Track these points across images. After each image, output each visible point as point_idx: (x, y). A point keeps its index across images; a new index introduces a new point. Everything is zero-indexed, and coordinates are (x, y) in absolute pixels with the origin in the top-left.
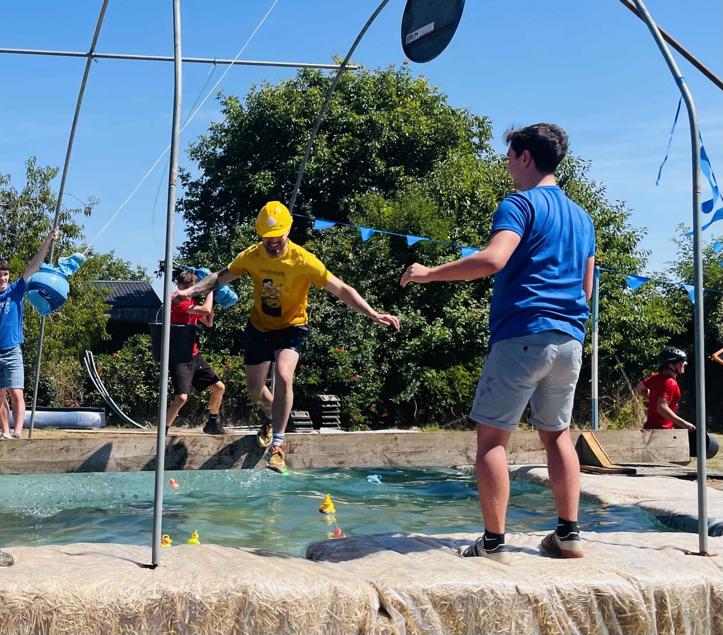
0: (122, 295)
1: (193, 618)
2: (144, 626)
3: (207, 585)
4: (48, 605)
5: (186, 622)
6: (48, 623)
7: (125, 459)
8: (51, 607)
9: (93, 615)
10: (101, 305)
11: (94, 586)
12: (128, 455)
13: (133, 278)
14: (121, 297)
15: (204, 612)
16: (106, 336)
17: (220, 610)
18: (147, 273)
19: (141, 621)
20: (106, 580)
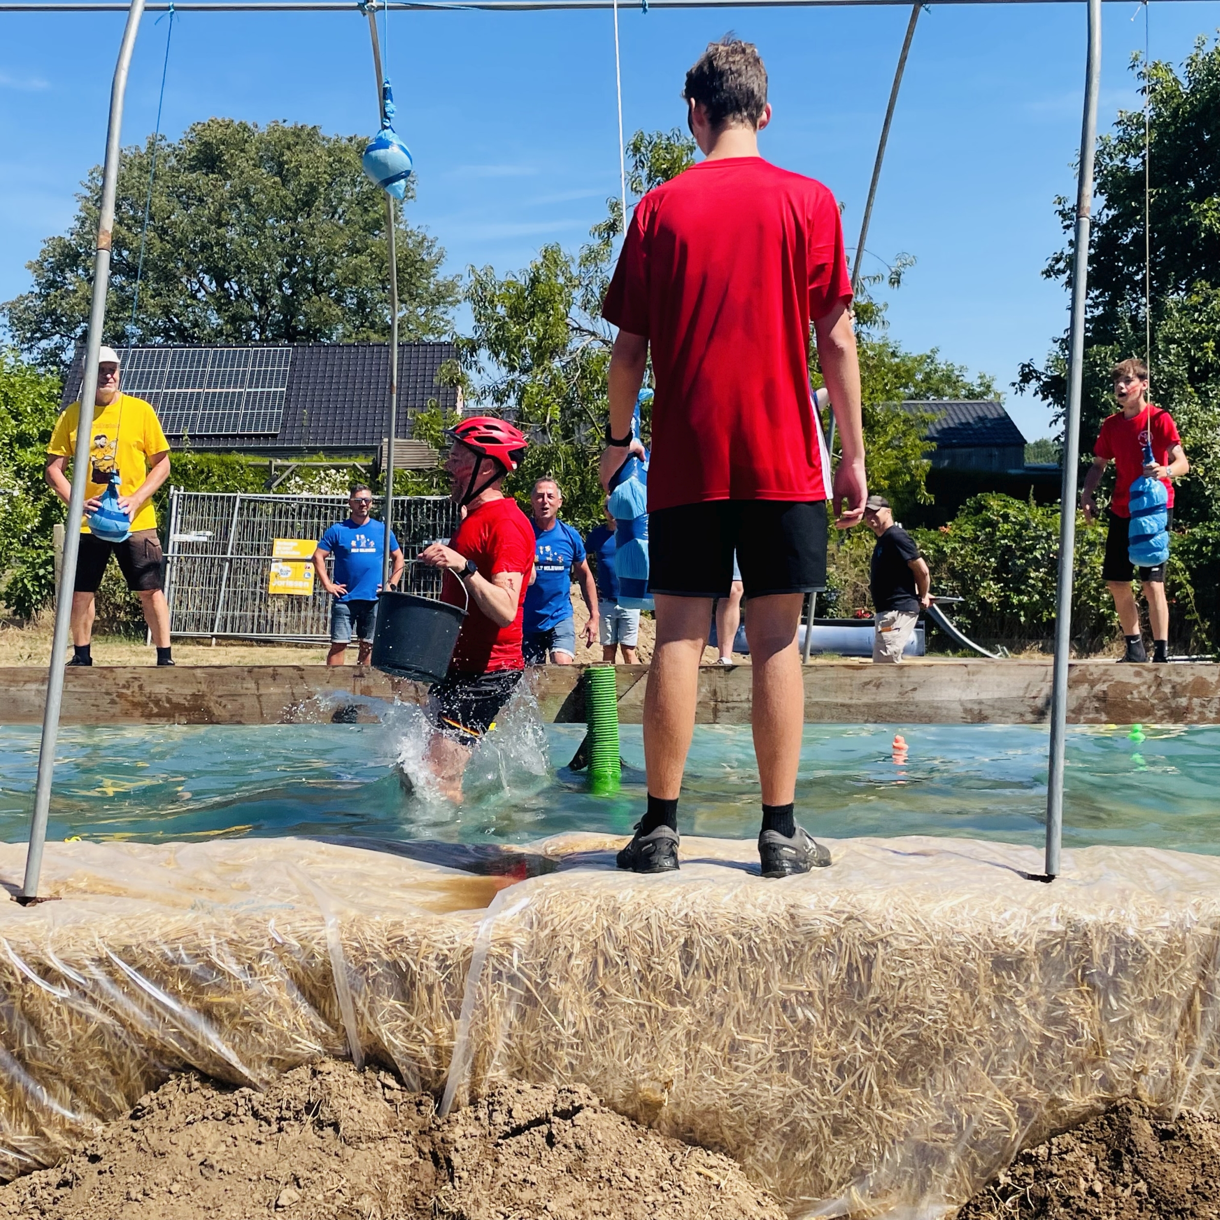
0: (952, 425)
1: (1121, 967)
2: (1035, 976)
3: (1147, 912)
4: (870, 931)
5: (1110, 972)
6: (868, 961)
7: (980, 703)
8: (874, 935)
9: (946, 952)
10: (918, 442)
11: (947, 904)
12: (984, 696)
13: (971, 395)
14: (950, 428)
15: (1141, 958)
16: (926, 497)
17: (1171, 954)
18: (995, 387)
19: (1029, 967)
20: (967, 896)
